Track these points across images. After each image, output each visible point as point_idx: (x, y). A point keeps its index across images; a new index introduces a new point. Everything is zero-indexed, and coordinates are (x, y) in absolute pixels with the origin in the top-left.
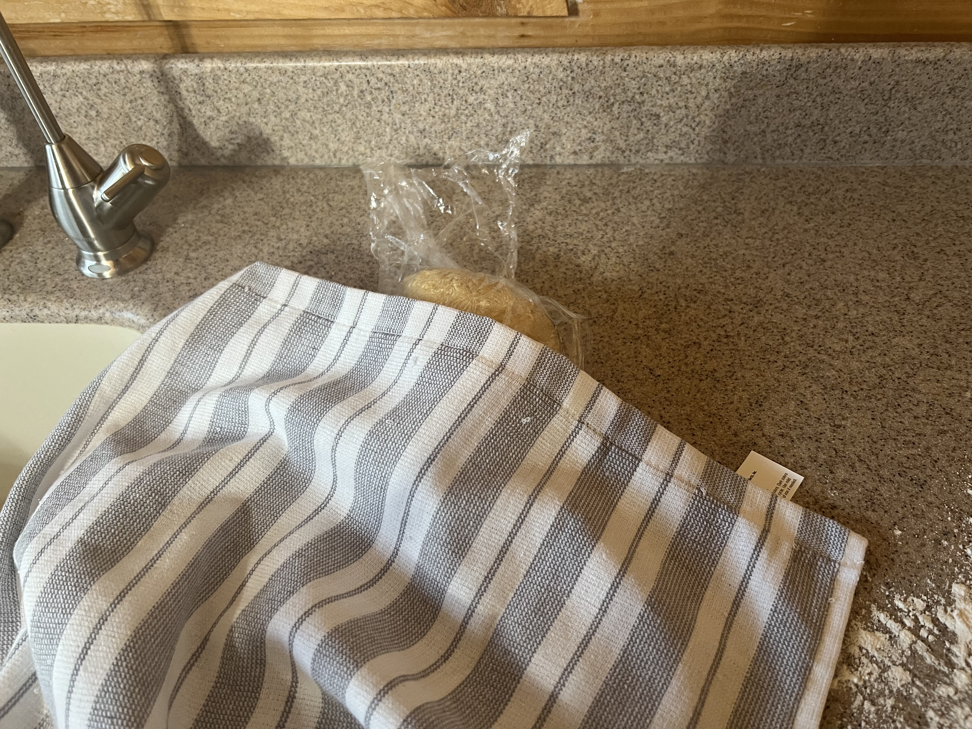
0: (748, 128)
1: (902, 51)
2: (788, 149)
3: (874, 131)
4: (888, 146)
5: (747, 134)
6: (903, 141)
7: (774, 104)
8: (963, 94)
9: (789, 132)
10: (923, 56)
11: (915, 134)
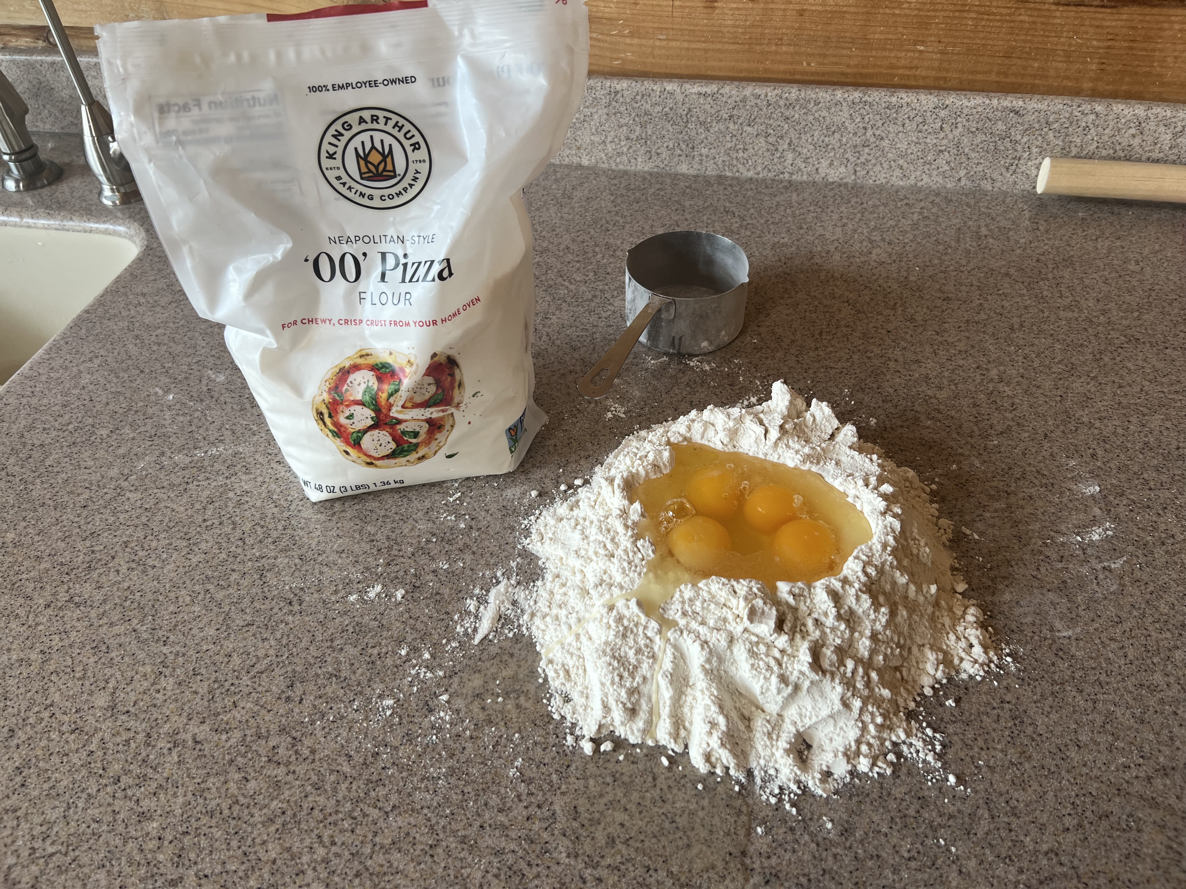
0: (592, 138)
1: (687, 86)
2: (624, 157)
3: (684, 147)
4: (697, 159)
5: (593, 143)
6: (707, 156)
7: (606, 120)
8: (740, 121)
9: (623, 143)
10: (704, 90)
11: (713, 151)
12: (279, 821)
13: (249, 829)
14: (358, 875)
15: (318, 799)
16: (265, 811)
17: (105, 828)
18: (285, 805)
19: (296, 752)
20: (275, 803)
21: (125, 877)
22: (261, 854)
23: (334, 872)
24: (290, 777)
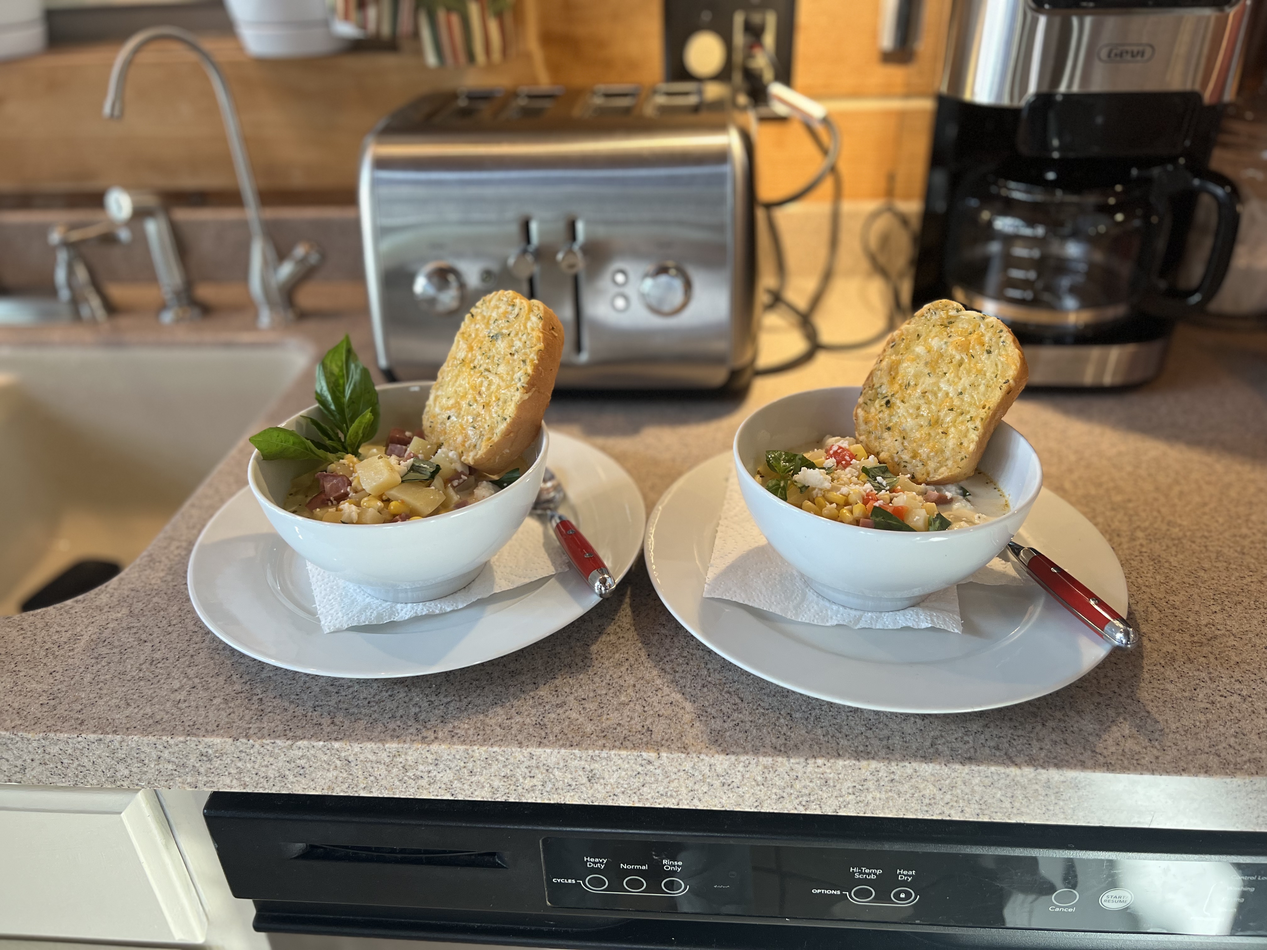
12: (627, 665)
13: (605, 671)
14: (703, 686)
15: (650, 650)
16: (611, 660)
17: (485, 682)
18: (626, 655)
19: (619, 626)
20: (617, 656)
21: (518, 707)
22: (622, 682)
23: (685, 686)
24: (622, 640)
